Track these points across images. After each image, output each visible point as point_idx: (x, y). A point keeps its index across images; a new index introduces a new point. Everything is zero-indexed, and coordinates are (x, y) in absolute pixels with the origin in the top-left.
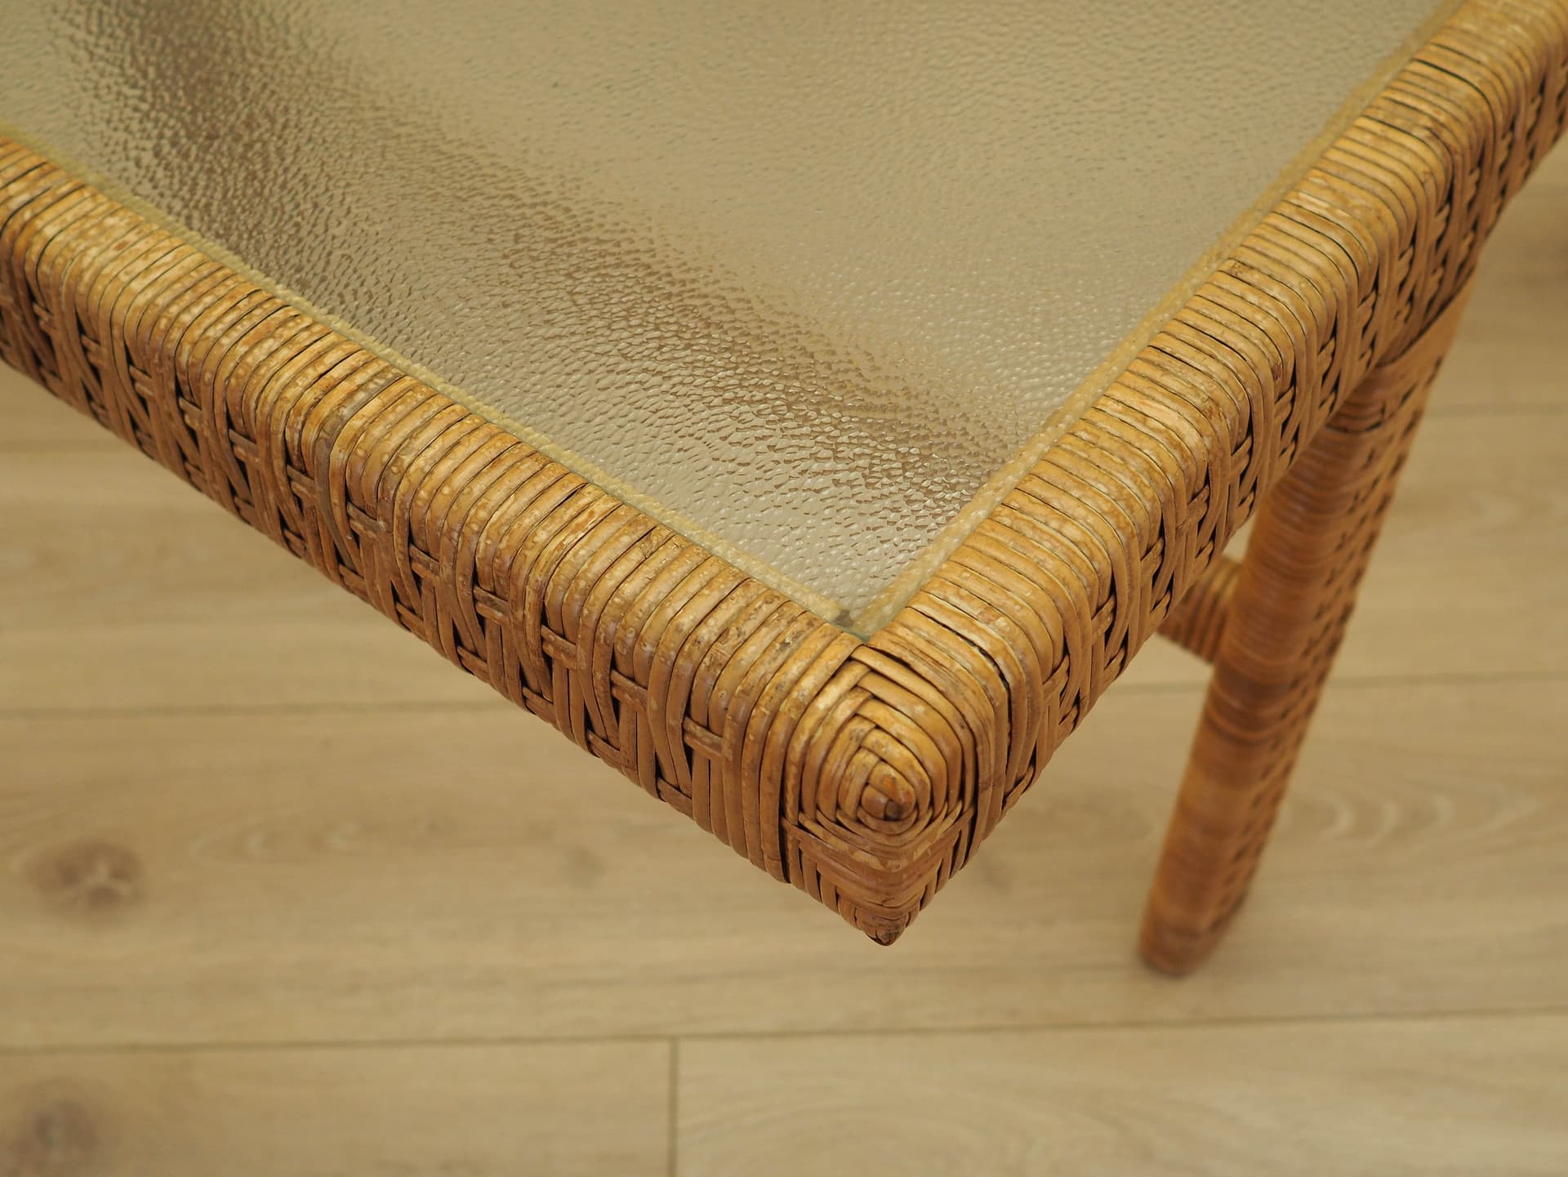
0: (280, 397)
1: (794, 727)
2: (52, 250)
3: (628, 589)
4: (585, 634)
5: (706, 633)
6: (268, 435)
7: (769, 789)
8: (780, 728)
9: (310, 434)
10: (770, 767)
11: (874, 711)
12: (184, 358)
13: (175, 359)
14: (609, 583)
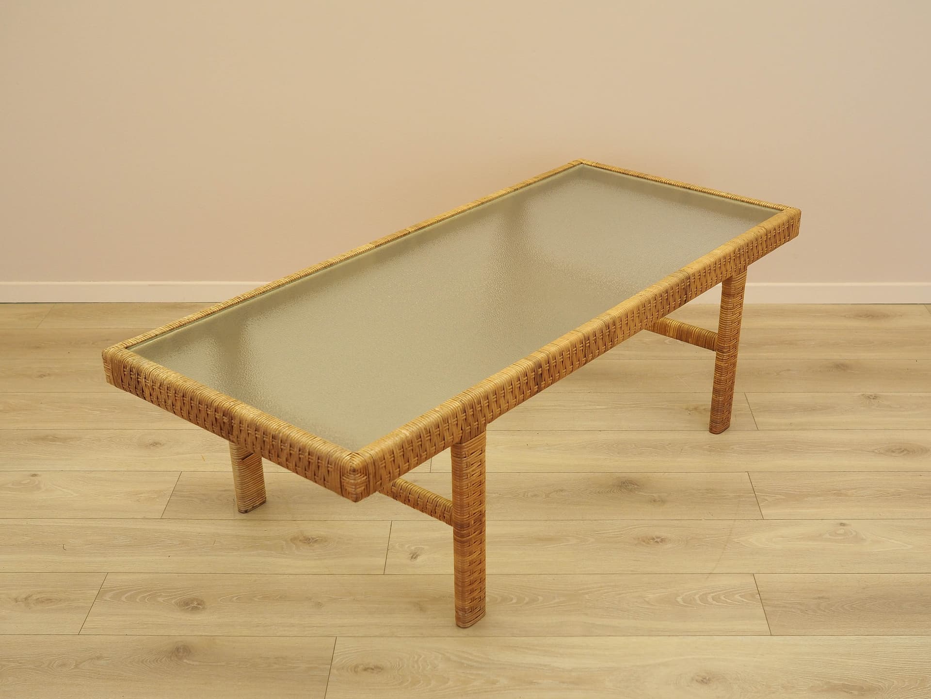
0: (273, 427)
1: (341, 462)
2: (237, 411)
3: (321, 448)
4: (315, 455)
5: (332, 451)
6: (270, 434)
7: (339, 472)
8: (340, 461)
9: (277, 432)
10: (339, 469)
11: (353, 459)
12: (258, 424)
13: (256, 424)
14: (318, 447)
